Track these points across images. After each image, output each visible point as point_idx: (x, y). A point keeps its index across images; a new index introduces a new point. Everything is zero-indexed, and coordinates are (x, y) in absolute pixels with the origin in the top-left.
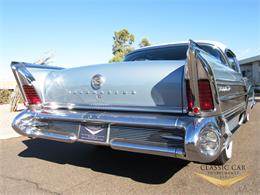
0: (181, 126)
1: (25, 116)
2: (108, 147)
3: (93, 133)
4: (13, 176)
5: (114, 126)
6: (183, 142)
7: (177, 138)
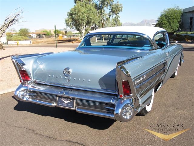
0: (114, 103)
1: (22, 89)
3: (66, 102)
5: (77, 99)
6: (114, 111)
7: (111, 108)
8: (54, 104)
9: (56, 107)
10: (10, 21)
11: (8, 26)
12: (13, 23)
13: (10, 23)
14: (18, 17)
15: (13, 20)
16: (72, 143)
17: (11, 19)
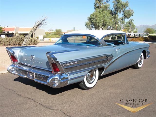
2: (33, 80)
3: (31, 75)
4: (8, 88)
8: (26, 77)
9: (26, 78)
10: (38, 25)
11: (36, 28)
12: (40, 26)
13: (38, 26)
14: (43, 22)
15: (40, 24)
16: (30, 99)
17: (39, 23)
